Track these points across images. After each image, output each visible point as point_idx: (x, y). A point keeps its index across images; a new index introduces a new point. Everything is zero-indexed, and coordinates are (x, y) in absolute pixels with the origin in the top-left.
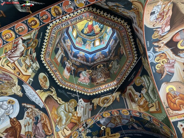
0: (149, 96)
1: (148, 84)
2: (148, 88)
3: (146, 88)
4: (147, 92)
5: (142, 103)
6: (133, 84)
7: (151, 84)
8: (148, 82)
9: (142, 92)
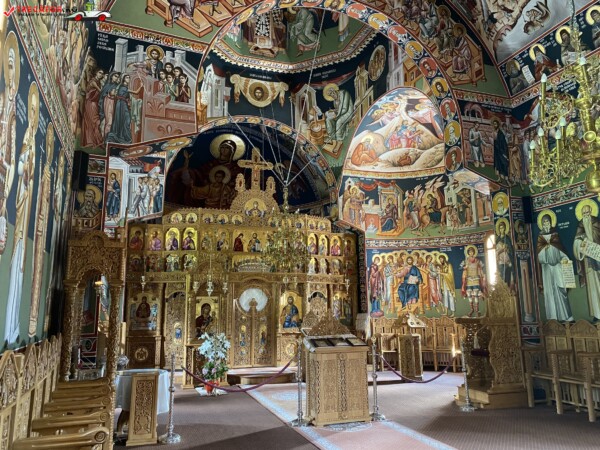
0: (334, 126)
1: (344, 111)
2: (341, 115)
3: (336, 113)
4: (334, 121)
5: (317, 129)
6: (319, 88)
7: (348, 114)
8: (345, 106)
9: (327, 113)
